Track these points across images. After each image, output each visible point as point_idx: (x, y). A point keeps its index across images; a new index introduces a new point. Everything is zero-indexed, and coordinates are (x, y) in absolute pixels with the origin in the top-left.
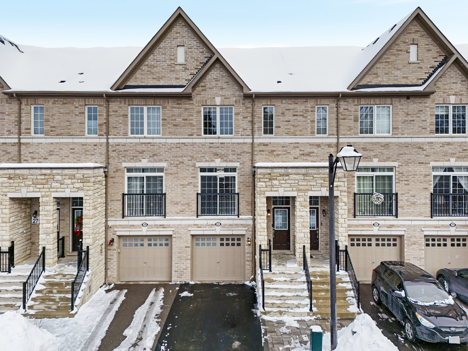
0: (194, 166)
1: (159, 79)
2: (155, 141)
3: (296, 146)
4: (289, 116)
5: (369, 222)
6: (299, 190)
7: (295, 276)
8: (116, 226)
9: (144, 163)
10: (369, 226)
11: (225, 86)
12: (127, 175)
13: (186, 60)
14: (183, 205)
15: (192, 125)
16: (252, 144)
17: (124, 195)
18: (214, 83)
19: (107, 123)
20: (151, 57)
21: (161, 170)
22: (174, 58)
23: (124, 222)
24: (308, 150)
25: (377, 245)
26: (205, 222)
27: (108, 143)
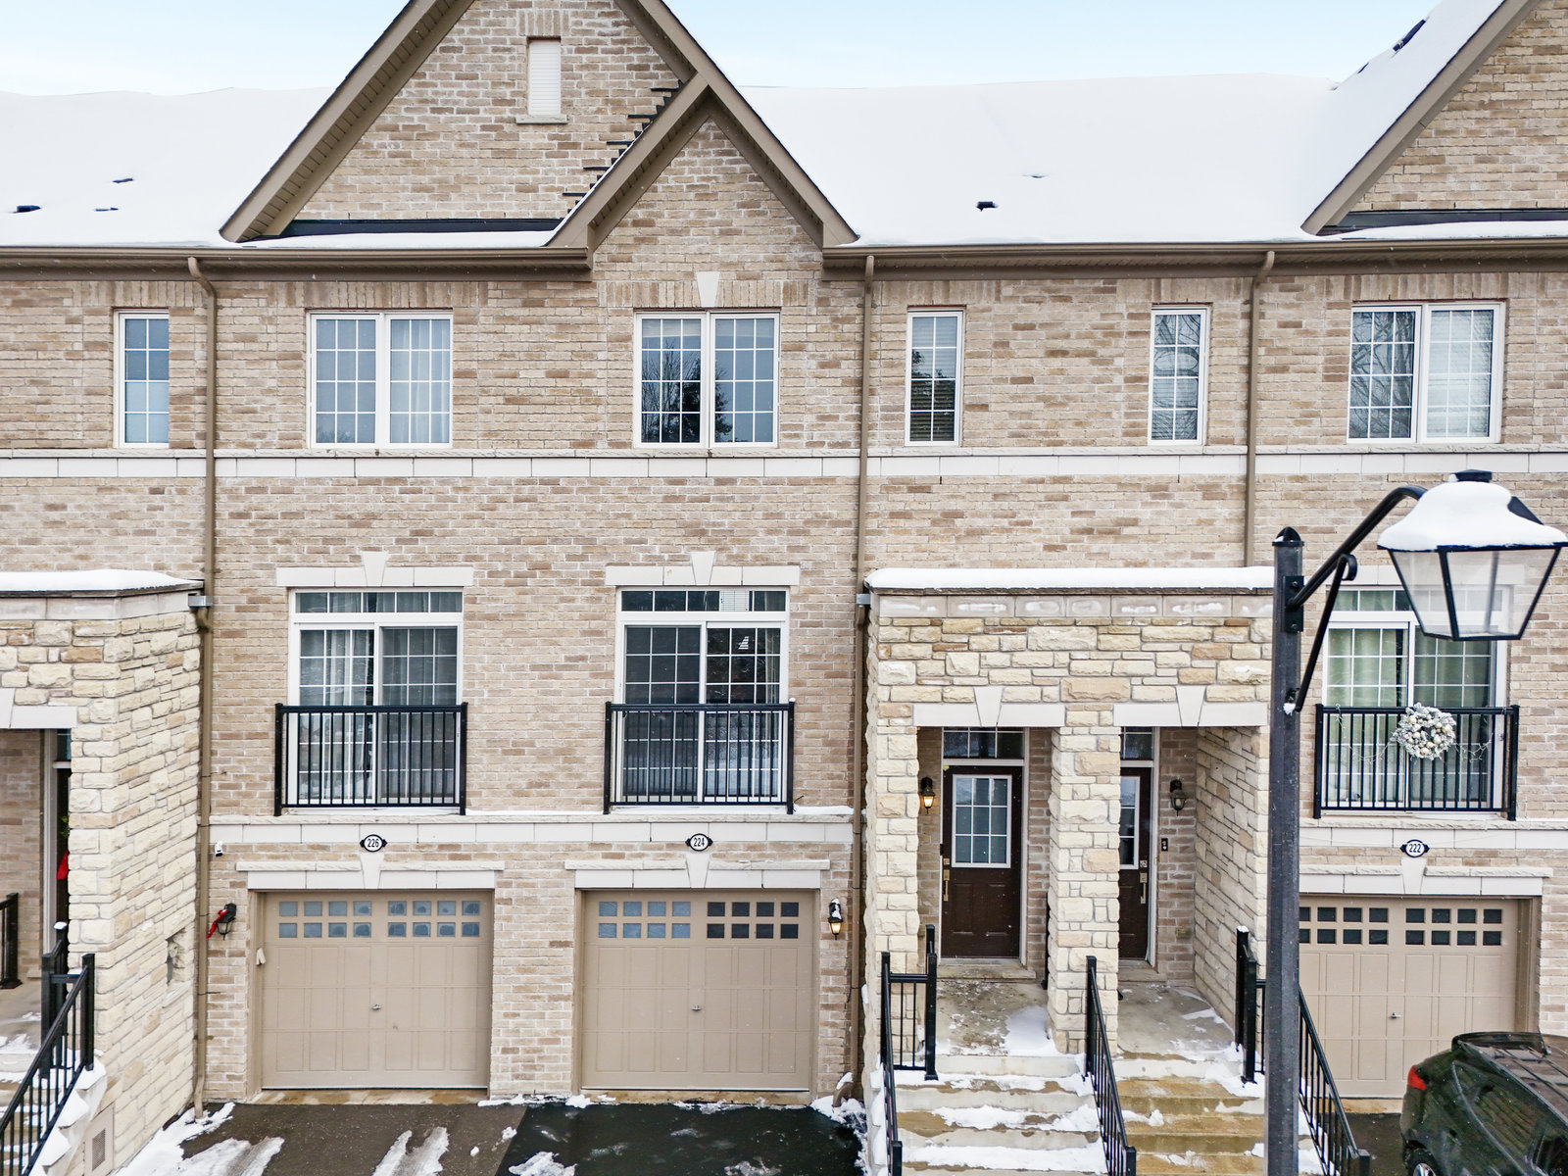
0: (596, 581)
1: (444, 190)
2: (424, 469)
3: (1059, 490)
4: (1028, 357)
5: (1382, 839)
6: (1072, 700)
7: (1047, 1104)
8: (245, 850)
9: (375, 571)
10: (1381, 854)
11: (742, 218)
12: (301, 621)
13: (567, 105)
14: (543, 756)
15: (588, 397)
16: (859, 482)
17: (281, 711)
18: (690, 209)
19: (212, 392)
20: (410, 91)
21: (448, 600)
22: (511, 94)
23: (285, 831)
24: (1109, 511)
25: (1415, 938)
26: (640, 834)
27: (212, 480)
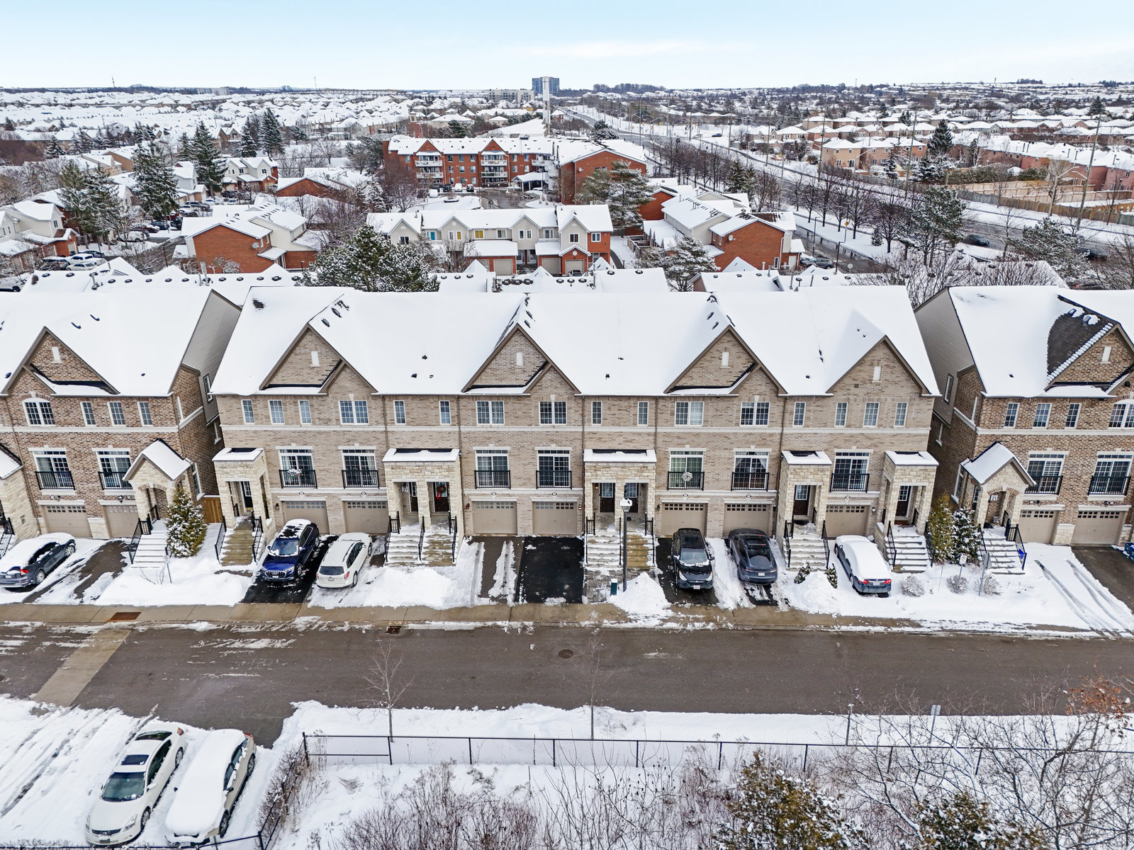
0: (533, 449)
1: (501, 380)
2: (500, 430)
3: (621, 434)
4: (614, 410)
5: (680, 494)
6: (617, 479)
7: (613, 539)
8: (471, 495)
9: (491, 447)
10: (680, 496)
11: (559, 385)
12: (478, 455)
13: (524, 364)
14: (525, 479)
15: (530, 417)
16: (583, 432)
17: (475, 471)
18: (549, 383)
19: (458, 416)
20: (494, 362)
21: (505, 452)
22: (513, 362)
23: (478, 491)
24: (630, 438)
25: (687, 509)
26: (543, 493)
27: (460, 431)
